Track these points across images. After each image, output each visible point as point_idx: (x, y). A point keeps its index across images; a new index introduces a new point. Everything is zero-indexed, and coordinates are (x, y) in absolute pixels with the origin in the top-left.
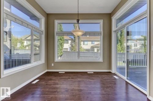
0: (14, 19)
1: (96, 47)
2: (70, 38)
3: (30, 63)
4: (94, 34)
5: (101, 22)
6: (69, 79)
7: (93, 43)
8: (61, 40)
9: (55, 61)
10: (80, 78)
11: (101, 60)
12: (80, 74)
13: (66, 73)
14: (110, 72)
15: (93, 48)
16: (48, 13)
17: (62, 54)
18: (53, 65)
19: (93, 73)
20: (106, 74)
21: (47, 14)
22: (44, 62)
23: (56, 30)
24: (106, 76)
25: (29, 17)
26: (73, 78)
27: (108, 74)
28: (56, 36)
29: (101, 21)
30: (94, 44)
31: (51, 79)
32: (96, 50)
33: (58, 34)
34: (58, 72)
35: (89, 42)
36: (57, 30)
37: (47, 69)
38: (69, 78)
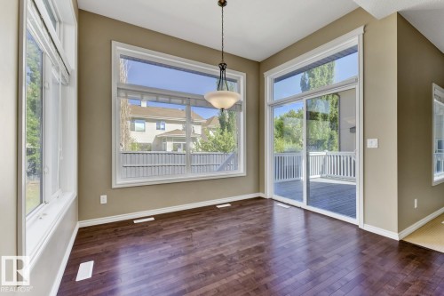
1: (170, 139)
5: (239, 78)
7: (162, 126)
9: (115, 186)
11: (242, 171)
15: (161, 140)
18: (104, 199)
22: (76, 195)
29: (242, 76)
30: (164, 129)
32: (169, 147)
35: (148, 124)
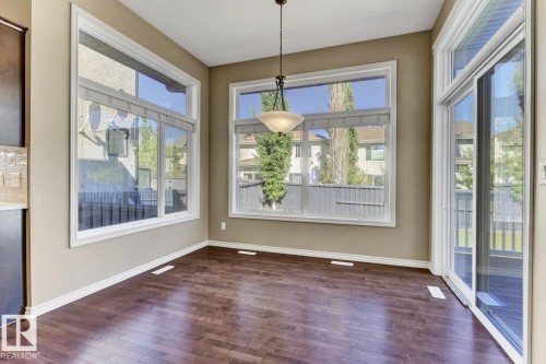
0: (106, 99)
2: (318, 136)
3: (156, 216)
4: (361, 121)
5: (388, 71)
6: (255, 277)
8: (280, 145)
9: (230, 216)
10: (292, 275)
11: (387, 219)
12: (301, 263)
13: (260, 255)
14: (427, 271)
16: (210, 65)
17: (282, 193)
18: (223, 226)
19: (352, 265)
20: (400, 277)
21: (210, 69)
22: (198, 217)
23: (233, 117)
24: (397, 281)
25: (164, 86)
26: (267, 275)
27: (408, 278)
28: (234, 136)
29: (389, 68)
31: (204, 269)
33: (239, 129)
34: (235, 251)
36: (237, 116)
37: (209, 239)
38: (258, 273)
